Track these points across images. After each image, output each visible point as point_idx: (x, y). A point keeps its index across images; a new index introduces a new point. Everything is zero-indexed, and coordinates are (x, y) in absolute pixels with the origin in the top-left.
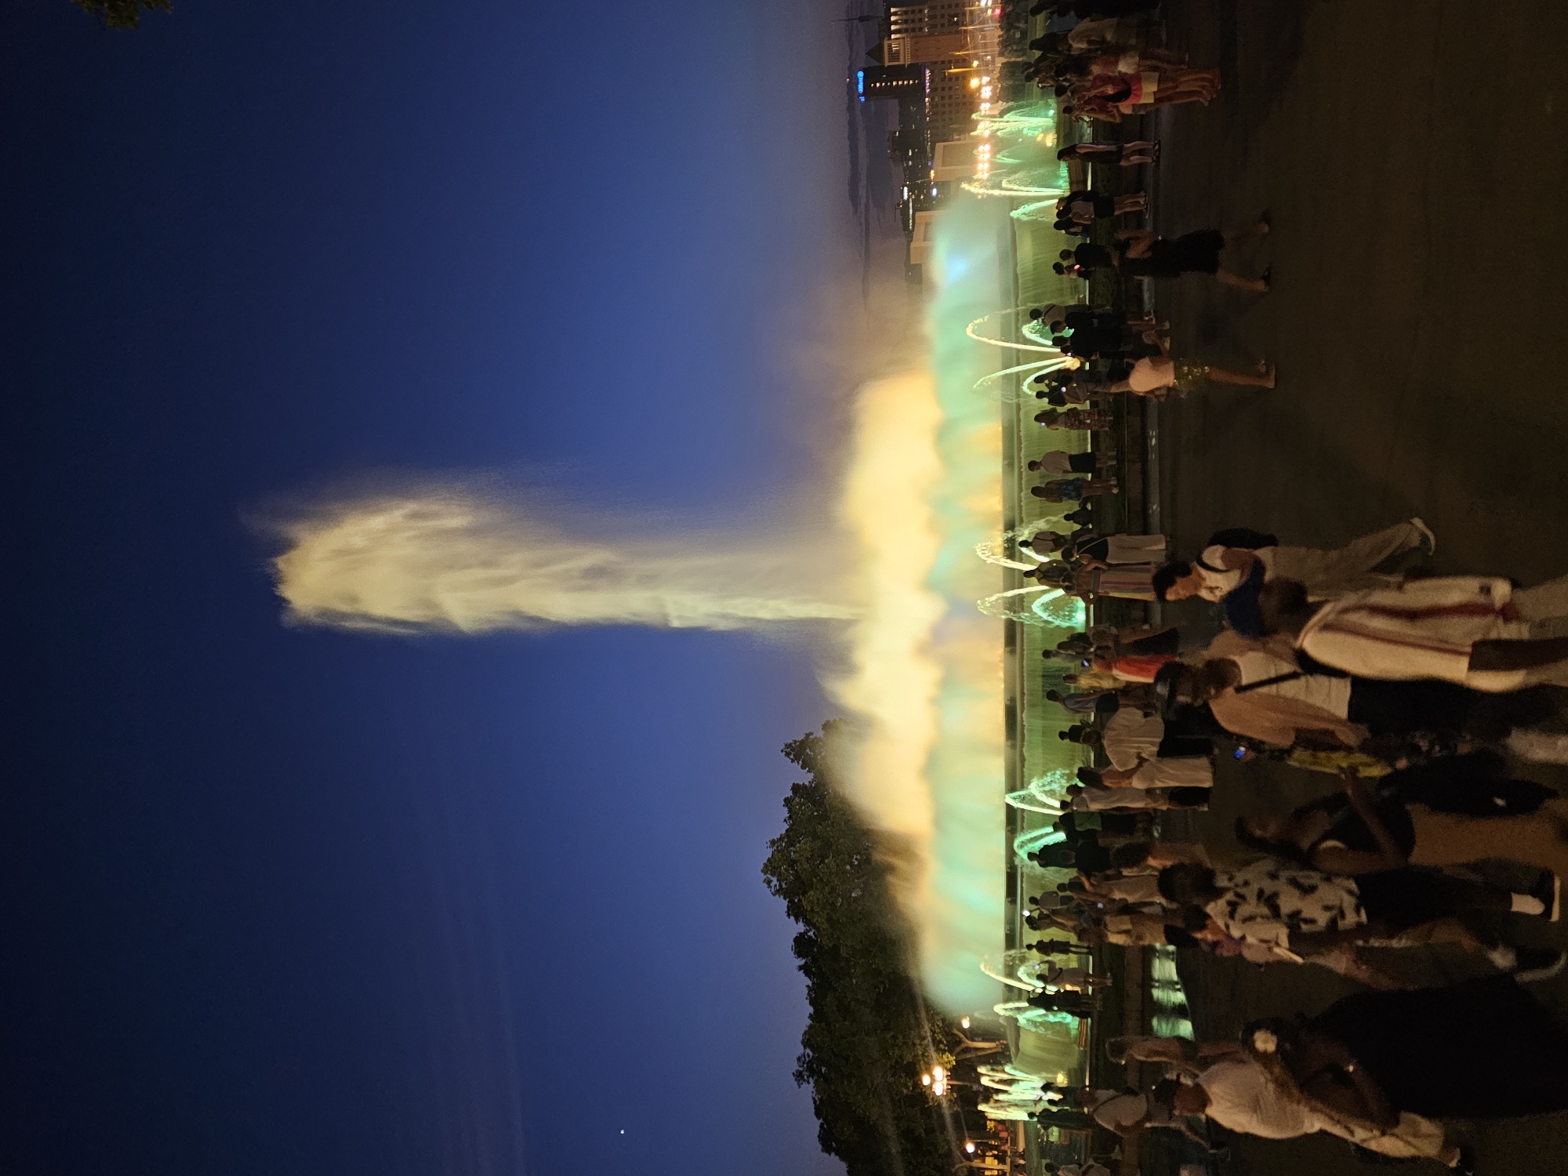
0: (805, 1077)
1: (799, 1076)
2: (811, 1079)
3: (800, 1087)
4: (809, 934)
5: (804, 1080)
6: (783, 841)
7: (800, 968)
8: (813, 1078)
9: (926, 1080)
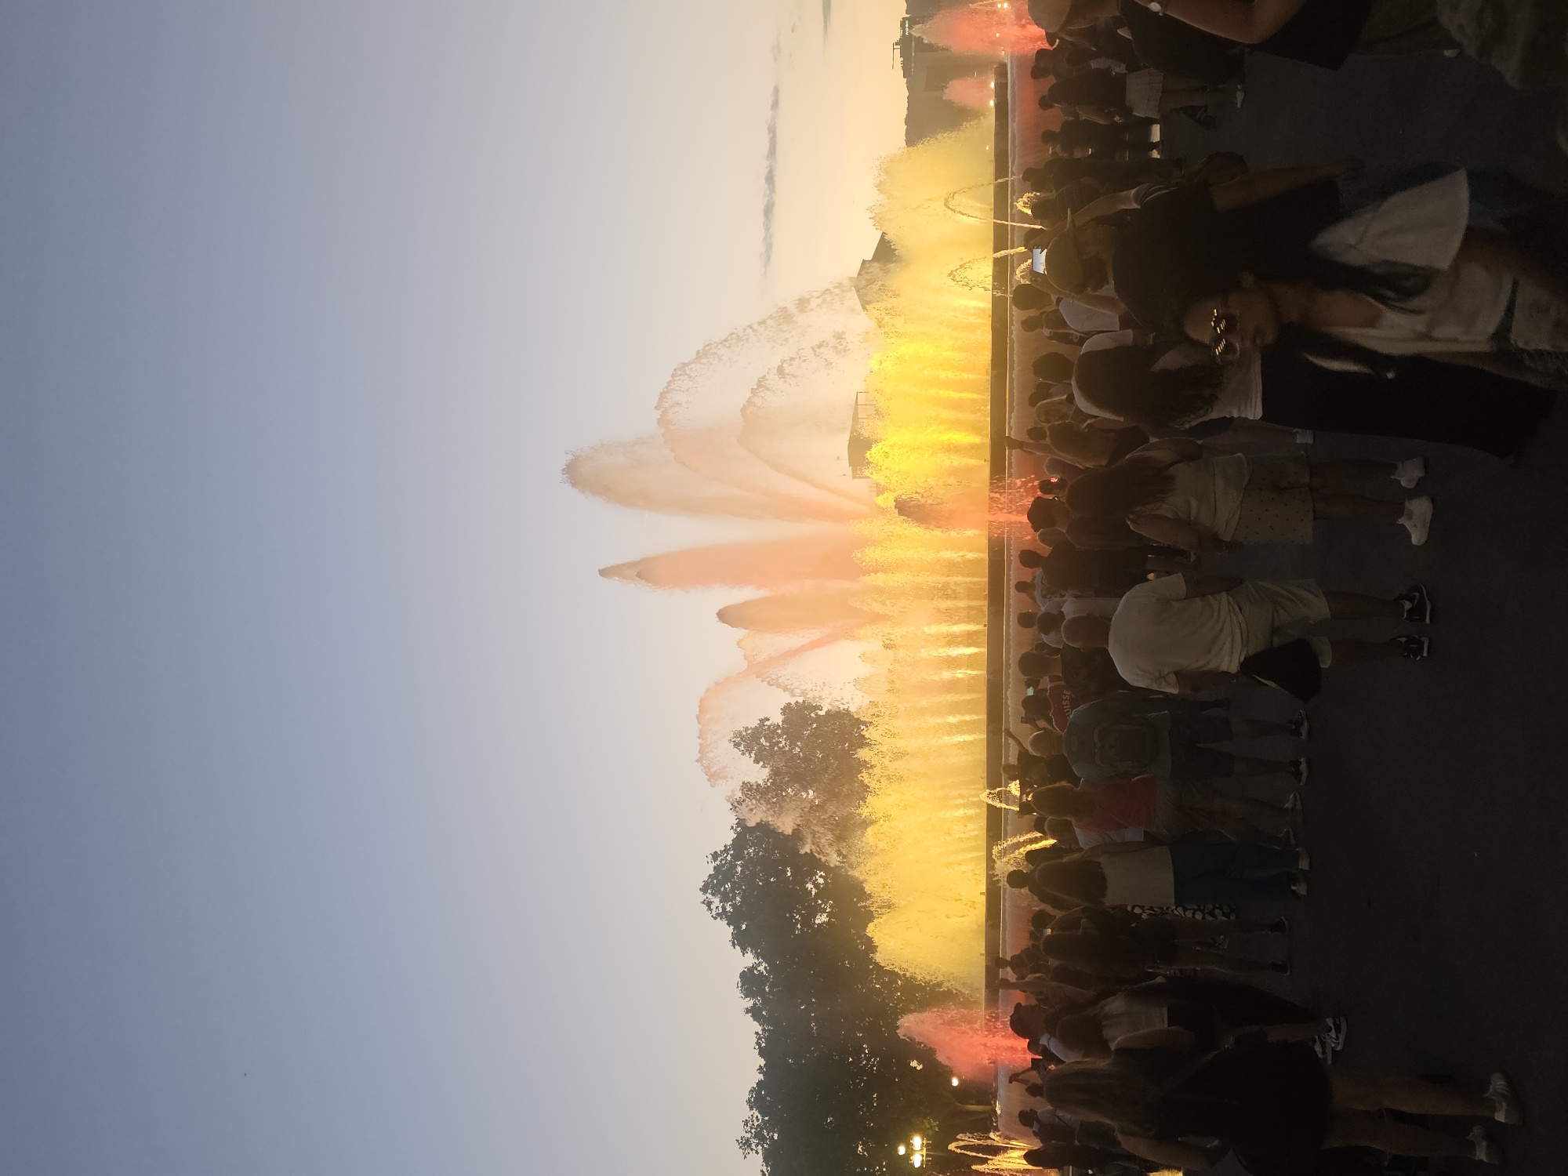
0: (753, 1146)
1: (745, 1144)
2: (760, 1147)
3: (745, 1157)
4: (759, 969)
5: (752, 1150)
6: (728, 854)
7: (748, 1011)
8: (763, 1146)
9: (902, 1150)
